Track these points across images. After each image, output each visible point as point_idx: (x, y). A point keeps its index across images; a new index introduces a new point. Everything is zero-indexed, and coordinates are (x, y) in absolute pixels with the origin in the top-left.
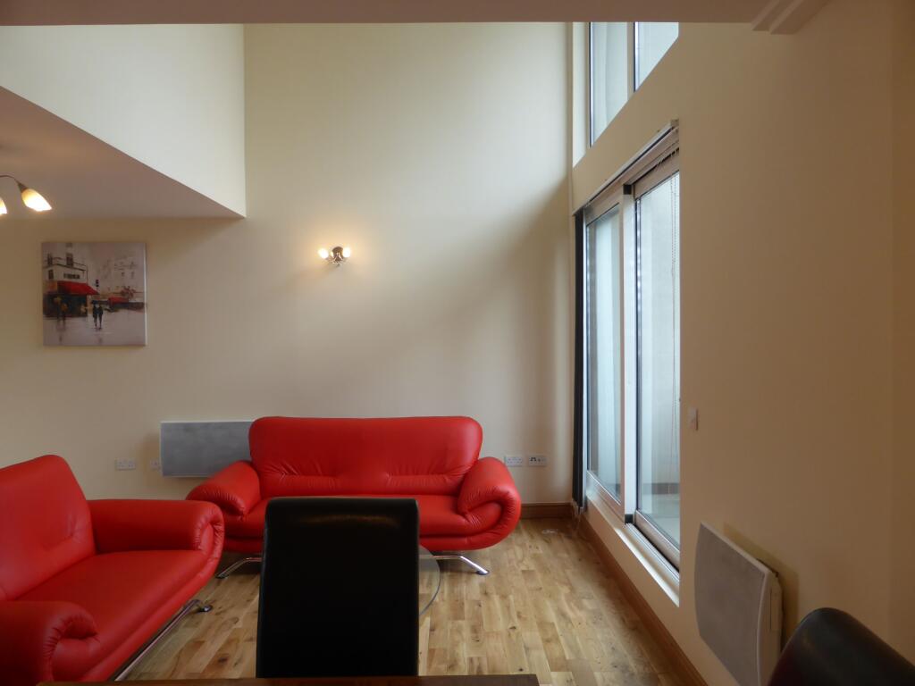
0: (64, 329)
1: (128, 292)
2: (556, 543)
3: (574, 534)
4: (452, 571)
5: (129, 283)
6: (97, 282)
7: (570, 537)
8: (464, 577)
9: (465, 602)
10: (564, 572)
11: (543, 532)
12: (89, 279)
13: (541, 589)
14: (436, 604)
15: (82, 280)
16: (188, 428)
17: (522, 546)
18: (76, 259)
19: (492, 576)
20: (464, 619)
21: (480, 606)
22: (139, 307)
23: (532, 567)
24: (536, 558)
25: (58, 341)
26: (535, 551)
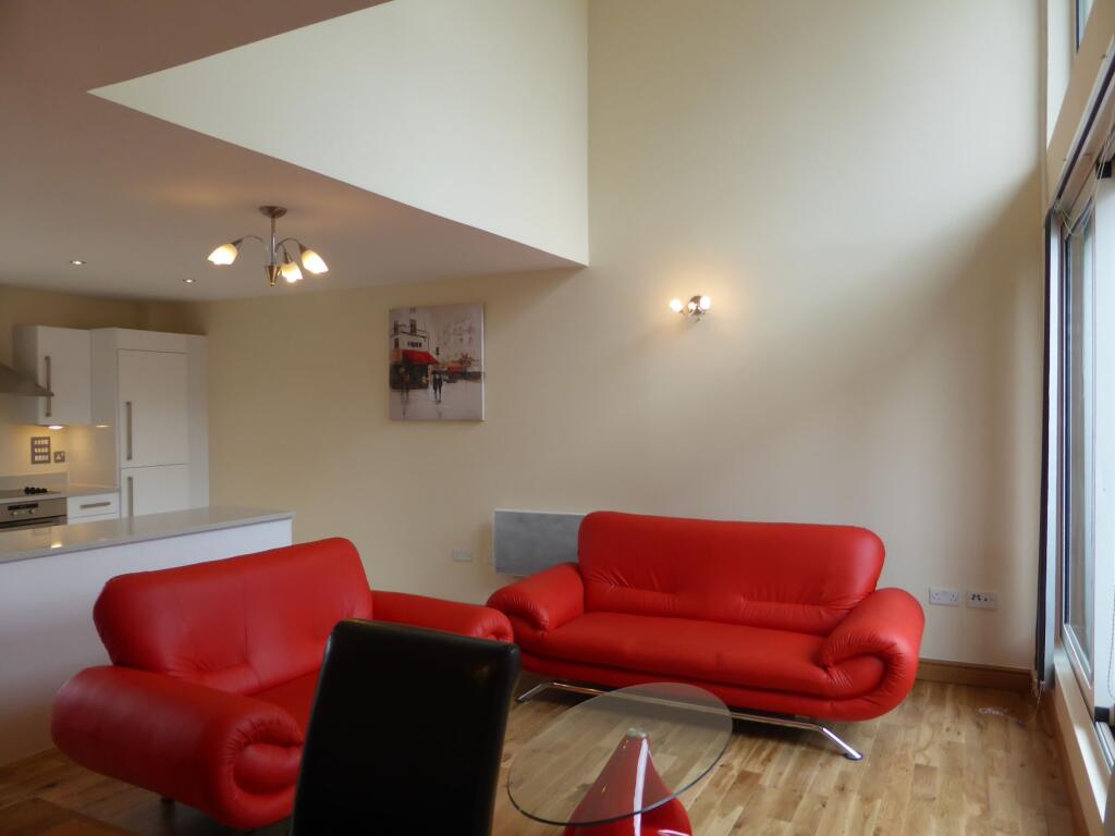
0: (406, 402)
1: (465, 360)
2: (994, 730)
3: (1033, 720)
4: (809, 745)
5: (467, 350)
6: (437, 349)
7: (1022, 726)
8: (823, 757)
9: (805, 795)
10: (986, 779)
11: (980, 710)
12: (429, 347)
13: (934, 799)
14: (762, 789)
15: (424, 349)
16: (522, 519)
17: (936, 726)
18: (419, 326)
19: (867, 764)
20: (790, 821)
21: (824, 806)
22: (476, 377)
23: (936, 763)
24: (949, 748)
25: (401, 416)
26: (955, 739)
